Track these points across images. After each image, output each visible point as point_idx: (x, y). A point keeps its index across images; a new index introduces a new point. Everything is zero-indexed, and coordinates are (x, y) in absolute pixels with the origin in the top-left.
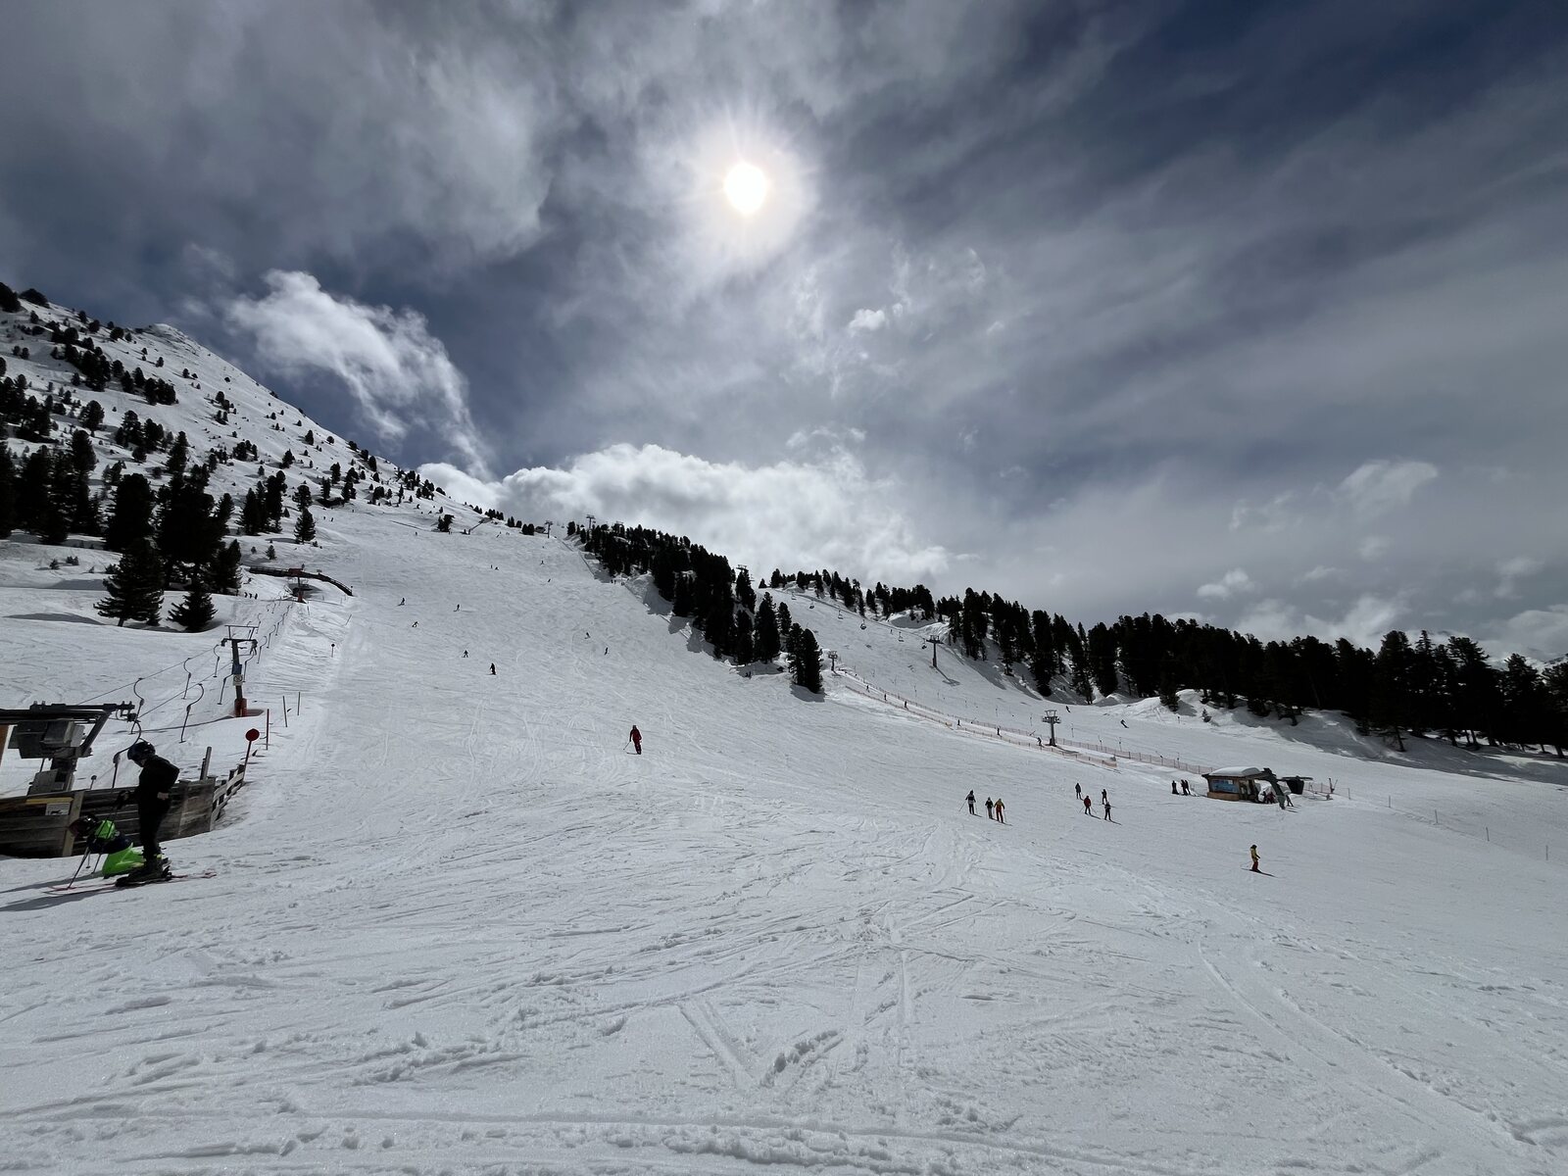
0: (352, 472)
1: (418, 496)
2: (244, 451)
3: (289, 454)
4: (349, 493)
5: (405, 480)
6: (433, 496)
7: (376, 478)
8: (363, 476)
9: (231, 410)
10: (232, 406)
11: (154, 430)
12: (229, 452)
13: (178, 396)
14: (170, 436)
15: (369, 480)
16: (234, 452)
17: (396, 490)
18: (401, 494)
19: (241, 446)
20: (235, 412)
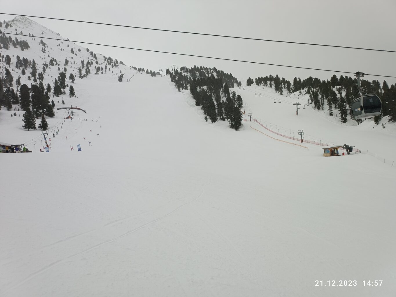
0: (88, 63)
1: (113, 67)
2: (53, 62)
3: (66, 60)
4: (88, 72)
5: (108, 62)
6: (118, 66)
7: (97, 63)
8: (92, 63)
9: (46, 46)
10: (46, 44)
11: (25, 61)
12: (48, 64)
13: (29, 45)
14: (30, 61)
15: (95, 64)
16: (50, 63)
17: (104, 67)
18: (106, 68)
19: (51, 60)
20: (47, 47)
